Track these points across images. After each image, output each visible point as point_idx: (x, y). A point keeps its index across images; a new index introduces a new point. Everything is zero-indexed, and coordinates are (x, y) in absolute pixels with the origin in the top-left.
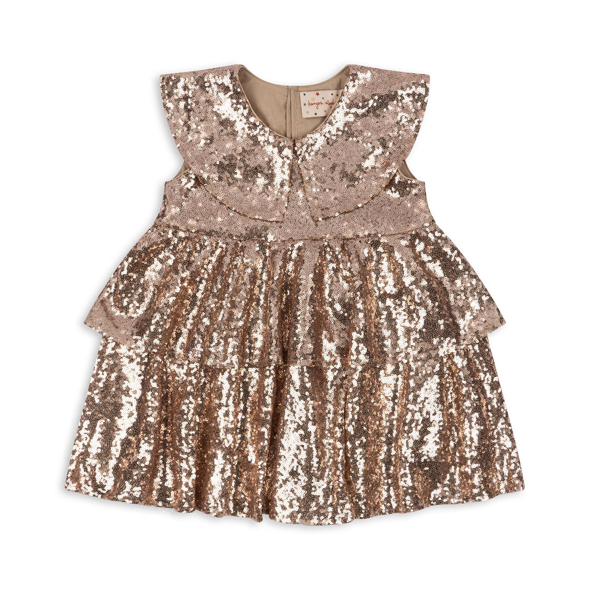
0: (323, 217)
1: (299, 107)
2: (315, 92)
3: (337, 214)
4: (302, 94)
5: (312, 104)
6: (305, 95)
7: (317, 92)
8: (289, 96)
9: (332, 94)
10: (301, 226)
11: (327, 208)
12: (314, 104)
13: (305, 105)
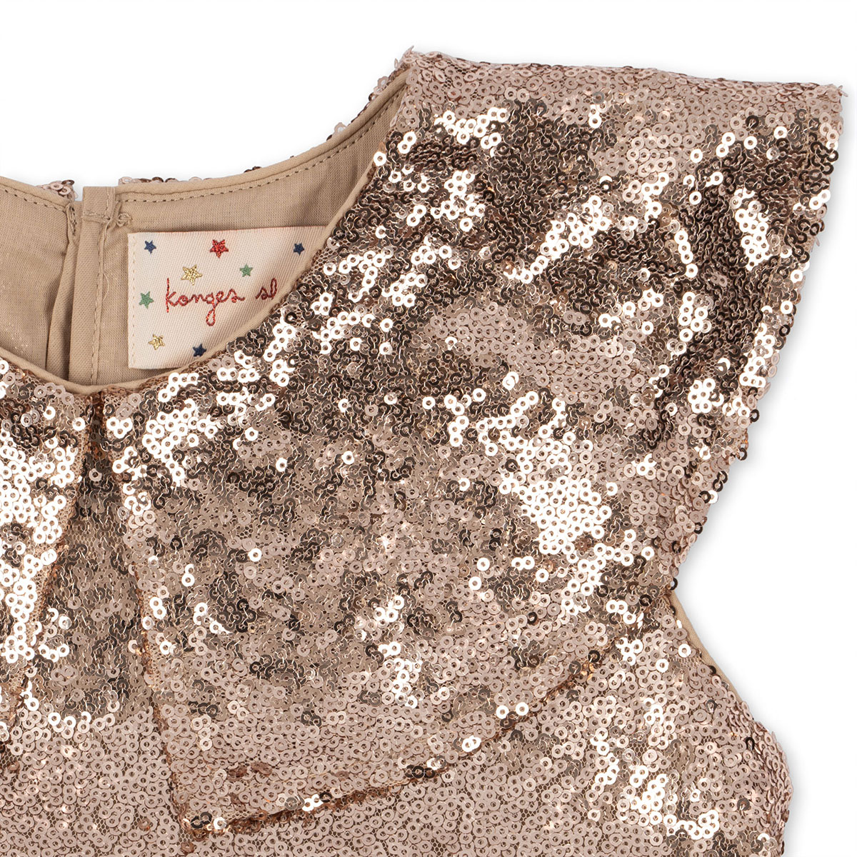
0: (233, 813)
1: (114, 307)
2: (207, 238)
3: (313, 803)
4: (136, 242)
5: (184, 301)
6: (150, 247)
7: (218, 236)
8: (69, 258)
9: (299, 249)
10: (106, 840)
11: (265, 766)
12: (196, 298)
13: (146, 300)
